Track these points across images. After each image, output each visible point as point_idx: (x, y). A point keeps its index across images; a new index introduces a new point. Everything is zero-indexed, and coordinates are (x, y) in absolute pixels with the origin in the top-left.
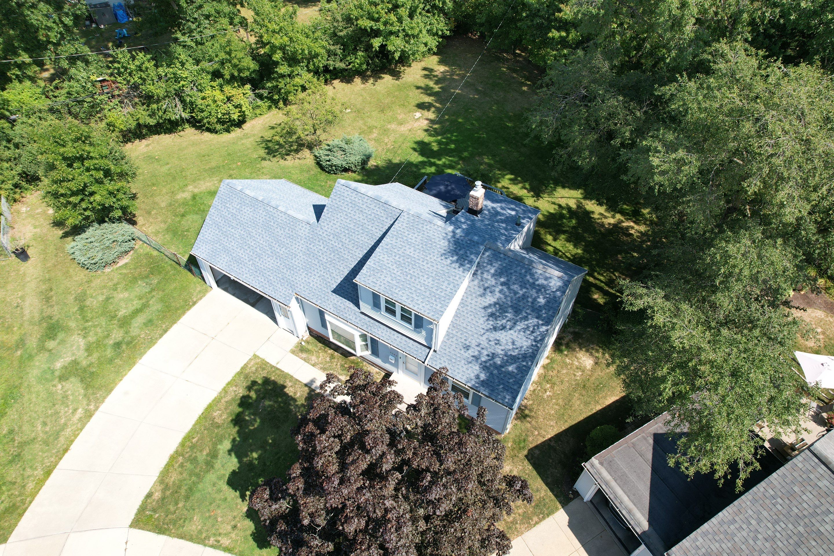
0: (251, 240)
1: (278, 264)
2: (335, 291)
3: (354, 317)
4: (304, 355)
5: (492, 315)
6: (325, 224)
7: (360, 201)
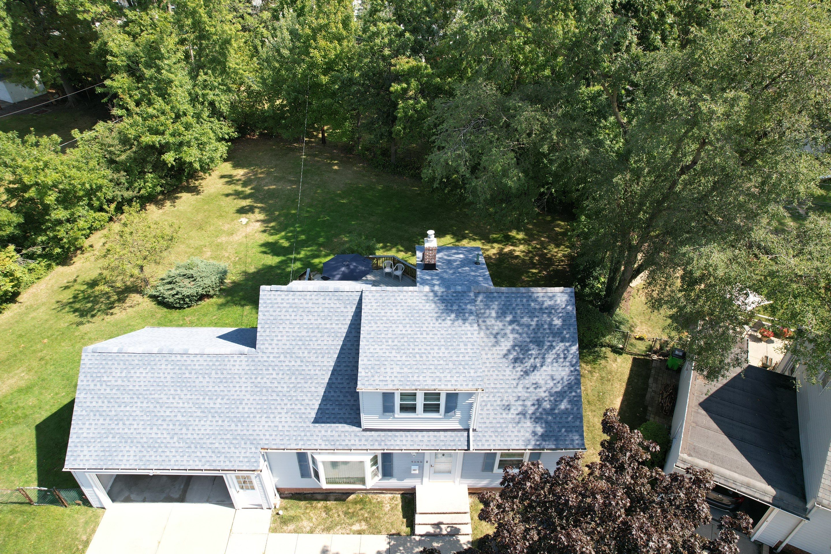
0: (164, 409)
1: (220, 423)
2: (317, 420)
3: (357, 439)
4: (291, 527)
5: (516, 360)
6: (267, 346)
7: (302, 301)
